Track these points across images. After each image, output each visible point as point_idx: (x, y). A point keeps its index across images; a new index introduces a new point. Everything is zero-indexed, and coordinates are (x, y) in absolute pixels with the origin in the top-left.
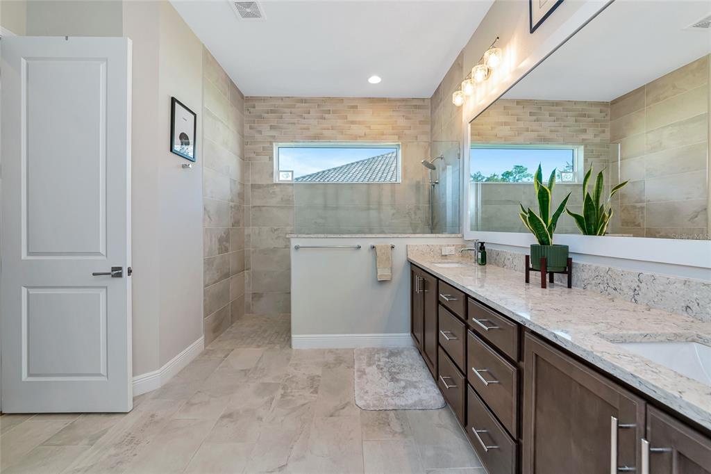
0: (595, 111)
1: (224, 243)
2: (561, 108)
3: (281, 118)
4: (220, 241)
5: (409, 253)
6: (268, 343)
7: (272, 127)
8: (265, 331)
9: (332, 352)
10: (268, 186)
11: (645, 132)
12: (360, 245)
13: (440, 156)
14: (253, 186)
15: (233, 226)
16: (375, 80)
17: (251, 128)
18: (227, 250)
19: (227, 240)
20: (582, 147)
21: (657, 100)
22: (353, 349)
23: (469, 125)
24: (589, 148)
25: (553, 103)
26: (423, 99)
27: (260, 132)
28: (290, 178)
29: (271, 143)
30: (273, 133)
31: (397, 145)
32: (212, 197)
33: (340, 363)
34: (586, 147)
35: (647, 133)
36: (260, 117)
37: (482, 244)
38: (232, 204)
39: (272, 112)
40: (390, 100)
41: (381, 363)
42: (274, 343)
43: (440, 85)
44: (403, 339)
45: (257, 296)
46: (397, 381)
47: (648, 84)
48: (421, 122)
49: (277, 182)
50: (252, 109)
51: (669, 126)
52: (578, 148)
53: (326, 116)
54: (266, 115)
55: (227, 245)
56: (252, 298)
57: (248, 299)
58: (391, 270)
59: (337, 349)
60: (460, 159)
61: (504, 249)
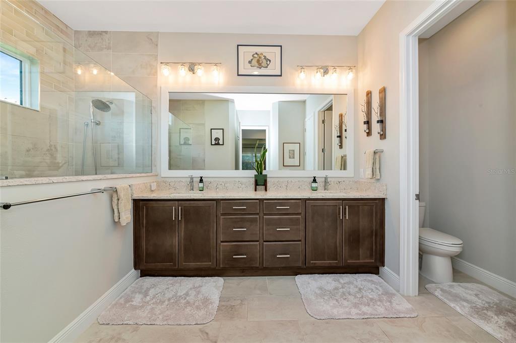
5: (134, 192)
23: (168, 94)
37: (201, 177)
60: (153, 114)
61: (217, 179)
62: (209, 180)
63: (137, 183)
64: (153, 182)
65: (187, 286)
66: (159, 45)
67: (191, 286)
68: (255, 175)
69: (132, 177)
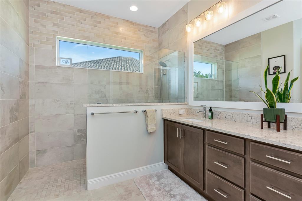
0: (220, 48)
1: (15, 112)
2: (209, 45)
3: (63, 19)
4: (11, 111)
5: (163, 114)
6: (64, 191)
7: (55, 24)
8: (56, 180)
9: (119, 185)
10: (51, 68)
11: (239, 60)
12: (137, 110)
13: (167, 59)
14: (37, 67)
15: (21, 98)
16: (134, 8)
17: (35, 21)
18: (17, 119)
19: (17, 110)
20: (216, 64)
21: (243, 47)
22: (133, 179)
23: (193, 44)
24: (218, 64)
25: (207, 42)
26: (155, 28)
27: (44, 26)
28: (69, 64)
29: (54, 36)
30: (55, 29)
31: (140, 51)
32: (5, 72)
33: (131, 193)
34: (217, 64)
35: (240, 60)
36: (45, 14)
37: (211, 108)
38: (21, 80)
39: (55, 13)
40: (137, 24)
41: (157, 186)
42: (70, 189)
43: (167, 21)
44: (161, 166)
45: (40, 152)
46: (174, 196)
47: (240, 40)
48: (154, 40)
49: (58, 65)
50: (36, 7)
51: (248, 58)
52: (214, 64)
53: (98, 25)
54: (49, 14)
55: (17, 114)
56: (36, 154)
57: (32, 156)
58: (156, 125)
59: (122, 183)
60: (185, 62)
61: (226, 110)
62: (219, 110)
63: (166, 109)
64: (182, 109)
65: (181, 191)
66: (188, 13)
67: (183, 192)
68: (264, 109)
69: (172, 105)
